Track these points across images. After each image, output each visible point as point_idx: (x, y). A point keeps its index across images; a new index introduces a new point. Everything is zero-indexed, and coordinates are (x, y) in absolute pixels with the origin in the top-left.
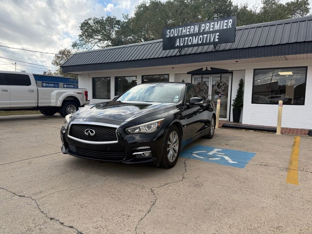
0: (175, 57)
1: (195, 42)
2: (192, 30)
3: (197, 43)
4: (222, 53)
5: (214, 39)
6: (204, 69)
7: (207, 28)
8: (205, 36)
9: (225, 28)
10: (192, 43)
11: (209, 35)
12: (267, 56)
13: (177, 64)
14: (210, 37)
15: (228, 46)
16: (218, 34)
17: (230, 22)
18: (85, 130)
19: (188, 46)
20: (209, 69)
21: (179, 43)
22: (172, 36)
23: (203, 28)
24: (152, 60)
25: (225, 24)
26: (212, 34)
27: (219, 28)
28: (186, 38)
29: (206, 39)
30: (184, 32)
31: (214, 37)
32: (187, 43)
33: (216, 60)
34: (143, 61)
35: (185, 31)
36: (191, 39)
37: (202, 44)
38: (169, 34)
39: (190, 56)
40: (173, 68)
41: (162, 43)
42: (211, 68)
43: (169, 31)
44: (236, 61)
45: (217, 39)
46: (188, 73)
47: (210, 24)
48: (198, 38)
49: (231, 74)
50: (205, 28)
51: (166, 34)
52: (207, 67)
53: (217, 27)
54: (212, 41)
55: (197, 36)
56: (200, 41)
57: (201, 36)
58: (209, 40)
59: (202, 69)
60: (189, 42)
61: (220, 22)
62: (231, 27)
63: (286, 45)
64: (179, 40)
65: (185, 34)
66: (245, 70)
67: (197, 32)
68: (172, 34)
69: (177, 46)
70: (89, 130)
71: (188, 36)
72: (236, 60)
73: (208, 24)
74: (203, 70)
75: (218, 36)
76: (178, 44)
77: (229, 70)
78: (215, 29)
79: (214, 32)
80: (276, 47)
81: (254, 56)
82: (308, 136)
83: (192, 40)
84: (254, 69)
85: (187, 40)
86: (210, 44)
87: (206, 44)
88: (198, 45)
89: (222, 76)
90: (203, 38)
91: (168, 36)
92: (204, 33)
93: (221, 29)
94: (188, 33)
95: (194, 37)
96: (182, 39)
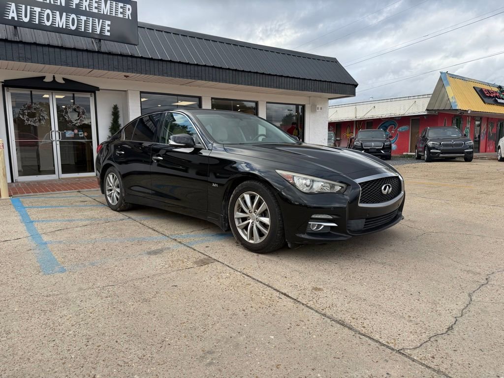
1: (60, 23)
3: (66, 26)
5: (101, 30)
6: (48, 79)
7: (85, 4)
8: (83, 18)
9: (120, 16)
11: (91, 19)
14: (92, 24)
16: (108, 22)
17: (129, 10)
19: (41, 27)
20: (60, 80)
21: (17, 11)
23: (75, 1)
25: (121, 10)
26: (97, 20)
27: (110, 13)
28: (37, 9)
29: (85, 25)
31: (102, 26)
32: (39, 20)
37: (77, 33)
42: (64, 79)
44: (125, 76)
45: (108, 31)
48: (67, 17)
49: (93, 94)
50: (80, 3)
52: (54, 76)
53: (105, 10)
54: (98, 33)
55: (64, 14)
56: (73, 25)
57: (74, 16)
58: (92, 29)
59: (44, 77)
60: (45, 19)
61: (111, 2)
62: (130, 18)
64: (17, 8)
67: (63, 4)
69: (10, 18)
72: (127, 74)
74: (45, 80)
75: (108, 25)
76: (12, 15)
77: (100, 88)
78: (102, 13)
79: (101, 17)
83: (53, 17)
84: (140, 92)
85: (39, 15)
87: (85, 34)
89: (75, 95)
90: (78, 22)
92: (79, 11)
93: (114, 15)
95: (58, 13)
96: (24, 6)
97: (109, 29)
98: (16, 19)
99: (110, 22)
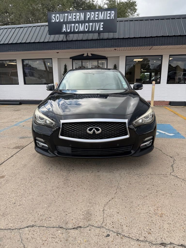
0: (61, 43)
1: (81, 29)
2: (78, 17)
3: (84, 30)
4: (106, 41)
5: (99, 28)
7: (92, 16)
8: (91, 24)
9: (108, 18)
10: (78, 30)
11: (94, 23)
12: (142, 46)
13: (65, 49)
14: (95, 26)
15: (111, 35)
16: (102, 23)
17: (113, 14)
18: (88, 129)
19: (74, 33)
20: (90, 55)
21: (66, 29)
22: (58, 21)
23: (88, 17)
24: (37, 44)
25: (109, 15)
26: (97, 23)
27: (103, 18)
28: (73, 25)
29: (92, 27)
30: (70, 19)
31: (99, 26)
32: (74, 29)
33: (101, 48)
34: (27, 44)
35: (71, 17)
36: (77, 26)
37: (88, 32)
38: (54, 19)
39: (76, 42)
40: (58, 53)
41: (47, 27)
43: (54, 15)
45: (102, 28)
46: (71, 58)
47: (94, 13)
48: (84, 25)
49: (106, 60)
50: (90, 17)
51: (51, 19)
52: (87, 53)
53: (101, 17)
54: (97, 30)
55: (83, 24)
56: (87, 29)
57: (87, 24)
58: (95, 28)
59: (84, 54)
60: (76, 29)
61: (104, 12)
63: (155, 38)
64: (66, 26)
65: (71, 20)
66: (119, 57)
67: (83, 20)
68: (58, 20)
69: (63, 31)
70: (93, 128)
71: (75, 22)
73: (93, 13)
74: (84, 56)
75: (102, 25)
76: (64, 30)
77: (106, 57)
78: (100, 19)
79: (99, 21)
80: (148, 39)
81: (132, 45)
82: (170, 106)
83: (79, 27)
84: (126, 56)
85: (74, 27)
86: (95, 32)
87: (92, 32)
88: (84, 32)
90: (89, 26)
91: (53, 21)
92: (89, 21)
93: (105, 19)
94: (74, 20)
95: (81, 24)
96: (68, 25)
97: (102, 27)
98: (65, 31)
99: (103, 23)
